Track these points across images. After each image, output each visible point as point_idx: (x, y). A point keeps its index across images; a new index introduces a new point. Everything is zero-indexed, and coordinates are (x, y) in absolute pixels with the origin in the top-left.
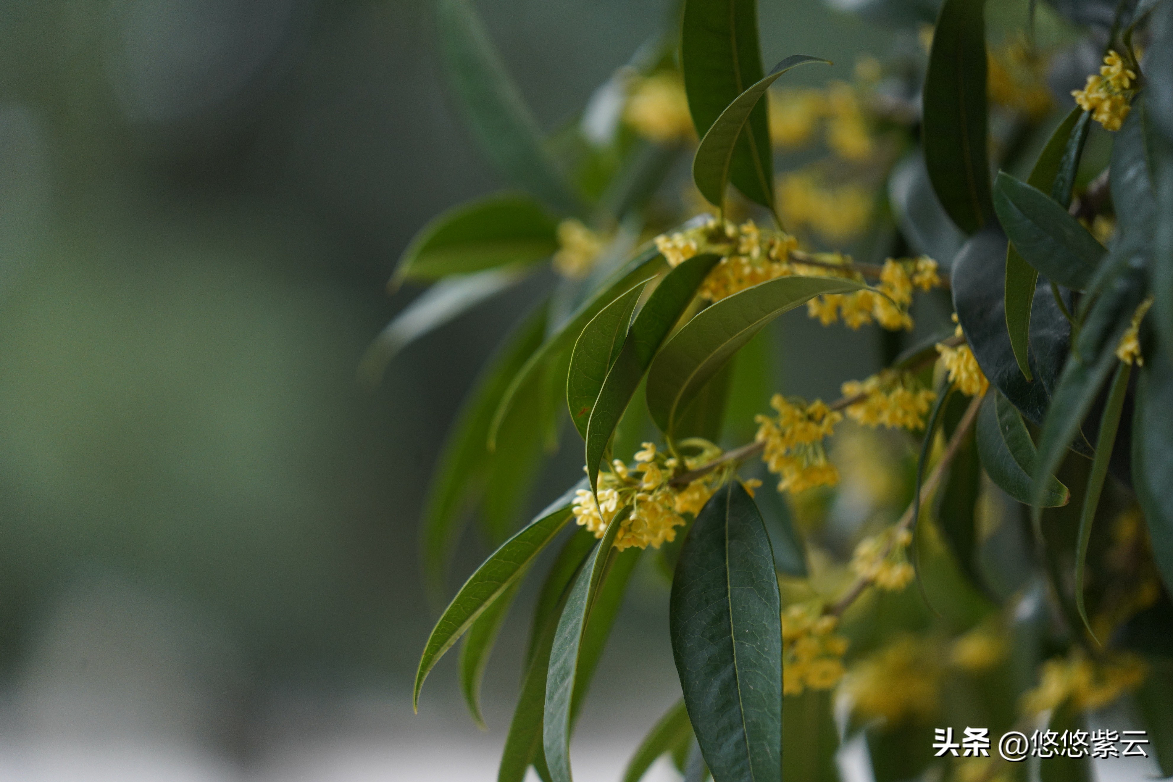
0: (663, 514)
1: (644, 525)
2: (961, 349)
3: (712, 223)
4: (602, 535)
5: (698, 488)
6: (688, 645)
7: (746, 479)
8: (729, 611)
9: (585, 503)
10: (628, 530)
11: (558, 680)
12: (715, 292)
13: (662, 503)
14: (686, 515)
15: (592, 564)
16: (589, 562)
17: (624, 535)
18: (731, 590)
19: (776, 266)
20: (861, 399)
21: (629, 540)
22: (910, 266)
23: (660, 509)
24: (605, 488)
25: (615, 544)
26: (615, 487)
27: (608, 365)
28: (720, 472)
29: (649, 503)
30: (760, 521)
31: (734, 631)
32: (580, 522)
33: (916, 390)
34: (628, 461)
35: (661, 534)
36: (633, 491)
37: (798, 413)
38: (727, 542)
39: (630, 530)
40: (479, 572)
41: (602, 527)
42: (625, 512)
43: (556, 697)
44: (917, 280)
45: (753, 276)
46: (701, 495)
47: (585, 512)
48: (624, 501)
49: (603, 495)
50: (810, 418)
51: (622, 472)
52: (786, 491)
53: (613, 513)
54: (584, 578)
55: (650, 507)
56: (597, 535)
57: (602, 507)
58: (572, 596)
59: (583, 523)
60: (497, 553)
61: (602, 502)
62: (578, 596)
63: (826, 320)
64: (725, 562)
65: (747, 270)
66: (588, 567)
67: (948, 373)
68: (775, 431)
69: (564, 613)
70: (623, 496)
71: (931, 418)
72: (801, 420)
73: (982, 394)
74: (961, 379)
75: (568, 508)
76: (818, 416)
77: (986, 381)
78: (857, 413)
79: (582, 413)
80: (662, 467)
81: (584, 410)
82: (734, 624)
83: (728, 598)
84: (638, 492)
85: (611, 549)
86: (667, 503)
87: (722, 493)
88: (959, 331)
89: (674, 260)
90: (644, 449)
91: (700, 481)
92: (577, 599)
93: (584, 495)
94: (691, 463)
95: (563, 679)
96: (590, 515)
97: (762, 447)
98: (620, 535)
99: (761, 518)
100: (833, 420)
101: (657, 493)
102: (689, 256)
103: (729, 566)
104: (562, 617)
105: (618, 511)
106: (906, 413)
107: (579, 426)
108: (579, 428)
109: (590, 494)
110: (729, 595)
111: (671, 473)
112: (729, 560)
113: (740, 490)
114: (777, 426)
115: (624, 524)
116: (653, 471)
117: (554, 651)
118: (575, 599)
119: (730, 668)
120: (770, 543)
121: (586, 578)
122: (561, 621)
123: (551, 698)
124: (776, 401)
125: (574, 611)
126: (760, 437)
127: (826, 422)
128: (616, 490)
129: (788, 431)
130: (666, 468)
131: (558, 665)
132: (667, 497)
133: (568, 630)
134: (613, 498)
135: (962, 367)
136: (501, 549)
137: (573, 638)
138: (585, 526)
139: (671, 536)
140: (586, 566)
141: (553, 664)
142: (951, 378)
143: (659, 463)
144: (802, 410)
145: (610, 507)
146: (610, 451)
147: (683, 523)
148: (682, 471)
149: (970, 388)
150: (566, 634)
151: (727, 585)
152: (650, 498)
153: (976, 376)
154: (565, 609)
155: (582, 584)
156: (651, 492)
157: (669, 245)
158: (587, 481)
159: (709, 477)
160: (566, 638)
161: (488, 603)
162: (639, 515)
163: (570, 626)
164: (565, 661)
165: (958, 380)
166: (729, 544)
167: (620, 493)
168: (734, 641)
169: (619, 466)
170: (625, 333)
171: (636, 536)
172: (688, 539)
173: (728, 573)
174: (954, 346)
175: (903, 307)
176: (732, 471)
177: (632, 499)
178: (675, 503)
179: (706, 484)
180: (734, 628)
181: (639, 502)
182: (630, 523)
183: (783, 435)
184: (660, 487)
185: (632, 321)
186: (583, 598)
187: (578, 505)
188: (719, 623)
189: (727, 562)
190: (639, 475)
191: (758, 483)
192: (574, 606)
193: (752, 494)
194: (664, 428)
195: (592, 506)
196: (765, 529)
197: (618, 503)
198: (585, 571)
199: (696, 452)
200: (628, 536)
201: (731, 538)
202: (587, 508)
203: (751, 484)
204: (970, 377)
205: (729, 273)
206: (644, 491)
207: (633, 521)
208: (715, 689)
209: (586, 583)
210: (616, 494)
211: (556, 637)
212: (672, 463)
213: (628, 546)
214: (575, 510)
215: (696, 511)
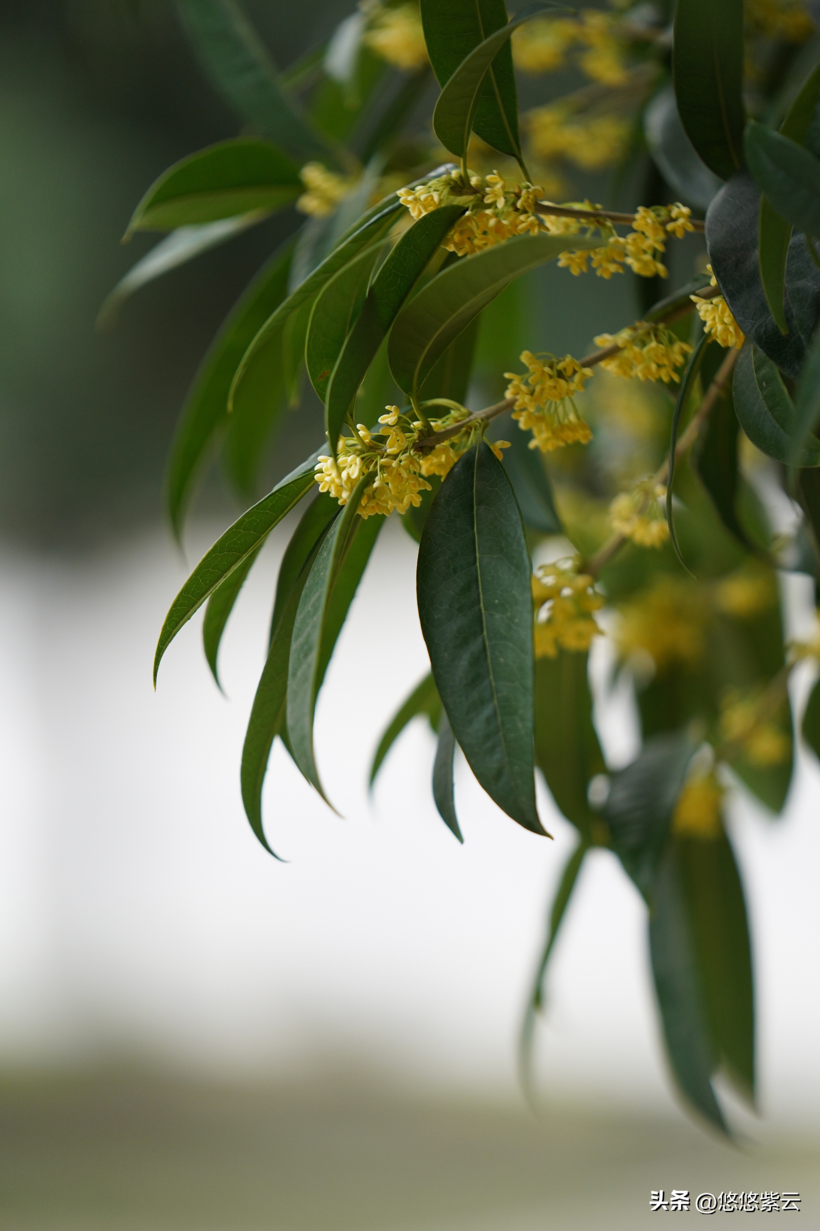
0: (407, 480)
1: (389, 492)
2: (715, 300)
3: (454, 174)
4: (345, 501)
5: (444, 450)
6: (436, 617)
7: (494, 441)
8: (477, 580)
9: (327, 470)
10: (372, 497)
11: (302, 655)
12: (458, 245)
13: (407, 469)
14: (432, 479)
15: (334, 532)
16: (331, 531)
17: (368, 503)
18: (480, 559)
19: (522, 217)
20: (613, 352)
21: (373, 507)
22: (663, 211)
23: (405, 475)
24: (347, 453)
25: (358, 512)
26: (358, 452)
27: (348, 328)
28: (468, 433)
29: (393, 468)
30: (509, 486)
31: (483, 601)
32: (322, 489)
33: (671, 342)
34: (371, 424)
35: (405, 501)
36: (376, 456)
37: (547, 369)
38: (475, 508)
39: (374, 497)
40: (218, 543)
41: (345, 495)
42: (369, 479)
43: (299, 674)
44: (670, 227)
45: (499, 228)
46: (448, 457)
47: (327, 479)
48: (368, 467)
49: (346, 461)
50: (560, 374)
51: (365, 436)
52: (537, 449)
53: (356, 479)
54: (327, 547)
55: (394, 472)
56: (340, 502)
57: (344, 475)
58: (315, 567)
59: (325, 490)
60: (236, 523)
61: (344, 468)
62: (321, 567)
63: (575, 271)
64: (473, 529)
65: (492, 222)
66: (331, 536)
67: (704, 323)
68: (523, 388)
69: (307, 584)
70: (366, 461)
71: (686, 372)
72: (551, 377)
73: (738, 347)
74: (716, 331)
75: (310, 473)
76: (569, 372)
77: (742, 334)
78: (610, 367)
79: (322, 377)
80: (406, 430)
81: (324, 373)
82: (484, 594)
83: (477, 567)
84: (382, 458)
85: (354, 517)
86: (412, 469)
87: (470, 455)
88: (713, 282)
89: (416, 213)
90: (388, 412)
91: (446, 443)
92: (320, 570)
93: (326, 461)
94: (437, 425)
95: (306, 655)
96: (333, 481)
97: (511, 405)
98: (363, 502)
99: (510, 482)
100: (584, 375)
101: (402, 457)
102: (431, 209)
103: (477, 533)
104: (304, 589)
105: (362, 478)
106: (659, 366)
107: (319, 390)
108: (319, 392)
109: (331, 460)
110: (478, 564)
111: (416, 435)
112: (477, 526)
113: (488, 452)
114: (527, 384)
115: (368, 491)
116: (397, 435)
117: (297, 624)
118: (318, 570)
119: (479, 640)
120: (519, 509)
121: (329, 548)
122: (303, 593)
123: (294, 675)
124: (525, 357)
125: (317, 583)
126: (508, 395)
127: (577, 378)
128: (358, 456)
129: (538, 389)
130: (411, 431)
131: (301, 640)
132: (412, 461)
133: (311, 603)
134: (356, 464)
135: (717, 320)
136: (239, 520)
137: (316, 610)
138: (328, 492)
139: (417, 502)
140: (329, 536)
141: (296, 639)
142: (706, 330)
143: (403, 426)
144: (551, 367)
145: (353, 474)
146: (352, 416)
147: (429, 488)
148: (427, 433)
149: (725, 341)
150: (309, 607)
151: (475, 553)
152: (394, 464)
153: (731, 329)
154: (307, 581)
155: (325, 554)
156: (395, 457)
157: (410, 198)
158: (326, 446)
159: (455, 439)
160: (309, 612)
161: (229, 574)
162: (383, 480)
163: (314, 599)
164: (308, 636)
165: (713, 331)
166: (477, 510)
167: (362, 459)
168: (483, 611)
169: (362, 431)
170: (365, 293)
171: (380, 503)
172: (435, 504)
173: (476, 541)
174: (708, 297)
175: (655, 254)
176: (479, 432)
177: (376, 463)
178: (420, 466)
179: (453, 445)
180: (483, 598)
181: (383, 467)
182: (373, 490)
183: (532, 393)
184: (405, 451)
185: (372, 280)
186: (326, 569)
187: (321, 471)
188: (468, 593)
189: (475, 529)
190: (382, 439)
191: (507, 445)
192: (316, 577)
193: (500, 457)
194: (408, 389)
195: (334, 474)
196: (514, 494)
197: (361, 470)
198: (328, 541)
199: (441, 412)
200: (372, 504)
201: (479, 504)
202: (330, 475)
203: (499, 446)
204: (726, 330)
205: (473, 225)
206: (388, 456)
207: (377, 488)
208: (464, 661)
209: (328, 554)
210: (358, 460)
211: (298, 610)
212: (417, 424)
213: (372, 514)
214: (317, 477)
215: (443, 473)
